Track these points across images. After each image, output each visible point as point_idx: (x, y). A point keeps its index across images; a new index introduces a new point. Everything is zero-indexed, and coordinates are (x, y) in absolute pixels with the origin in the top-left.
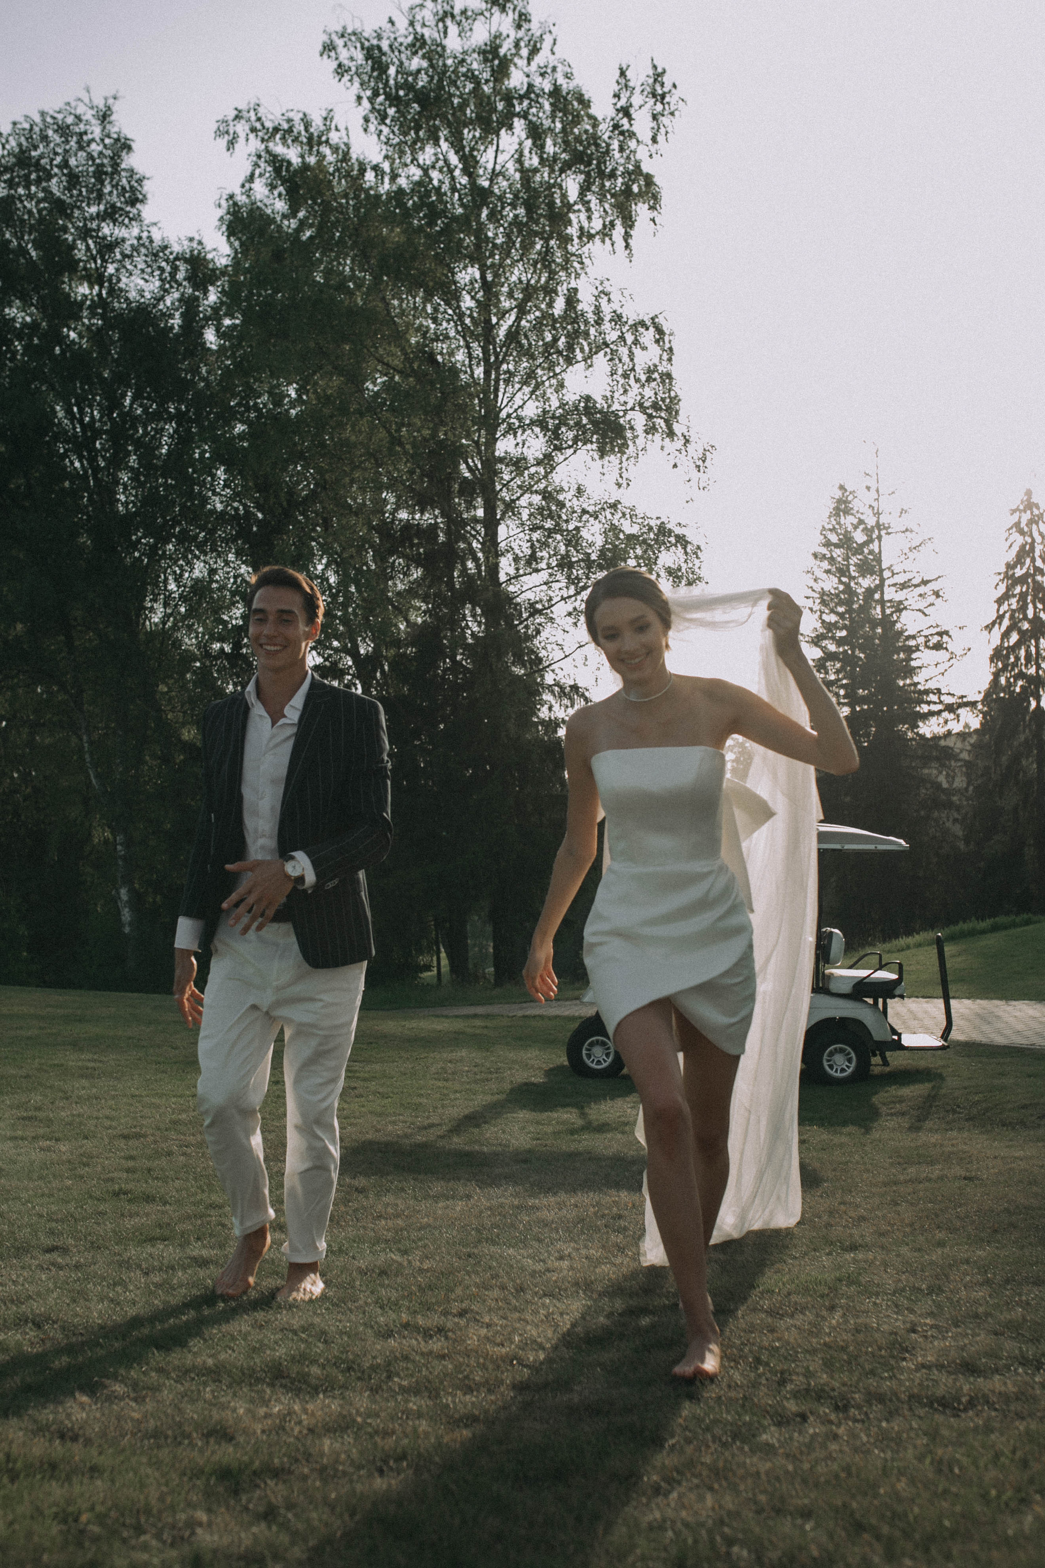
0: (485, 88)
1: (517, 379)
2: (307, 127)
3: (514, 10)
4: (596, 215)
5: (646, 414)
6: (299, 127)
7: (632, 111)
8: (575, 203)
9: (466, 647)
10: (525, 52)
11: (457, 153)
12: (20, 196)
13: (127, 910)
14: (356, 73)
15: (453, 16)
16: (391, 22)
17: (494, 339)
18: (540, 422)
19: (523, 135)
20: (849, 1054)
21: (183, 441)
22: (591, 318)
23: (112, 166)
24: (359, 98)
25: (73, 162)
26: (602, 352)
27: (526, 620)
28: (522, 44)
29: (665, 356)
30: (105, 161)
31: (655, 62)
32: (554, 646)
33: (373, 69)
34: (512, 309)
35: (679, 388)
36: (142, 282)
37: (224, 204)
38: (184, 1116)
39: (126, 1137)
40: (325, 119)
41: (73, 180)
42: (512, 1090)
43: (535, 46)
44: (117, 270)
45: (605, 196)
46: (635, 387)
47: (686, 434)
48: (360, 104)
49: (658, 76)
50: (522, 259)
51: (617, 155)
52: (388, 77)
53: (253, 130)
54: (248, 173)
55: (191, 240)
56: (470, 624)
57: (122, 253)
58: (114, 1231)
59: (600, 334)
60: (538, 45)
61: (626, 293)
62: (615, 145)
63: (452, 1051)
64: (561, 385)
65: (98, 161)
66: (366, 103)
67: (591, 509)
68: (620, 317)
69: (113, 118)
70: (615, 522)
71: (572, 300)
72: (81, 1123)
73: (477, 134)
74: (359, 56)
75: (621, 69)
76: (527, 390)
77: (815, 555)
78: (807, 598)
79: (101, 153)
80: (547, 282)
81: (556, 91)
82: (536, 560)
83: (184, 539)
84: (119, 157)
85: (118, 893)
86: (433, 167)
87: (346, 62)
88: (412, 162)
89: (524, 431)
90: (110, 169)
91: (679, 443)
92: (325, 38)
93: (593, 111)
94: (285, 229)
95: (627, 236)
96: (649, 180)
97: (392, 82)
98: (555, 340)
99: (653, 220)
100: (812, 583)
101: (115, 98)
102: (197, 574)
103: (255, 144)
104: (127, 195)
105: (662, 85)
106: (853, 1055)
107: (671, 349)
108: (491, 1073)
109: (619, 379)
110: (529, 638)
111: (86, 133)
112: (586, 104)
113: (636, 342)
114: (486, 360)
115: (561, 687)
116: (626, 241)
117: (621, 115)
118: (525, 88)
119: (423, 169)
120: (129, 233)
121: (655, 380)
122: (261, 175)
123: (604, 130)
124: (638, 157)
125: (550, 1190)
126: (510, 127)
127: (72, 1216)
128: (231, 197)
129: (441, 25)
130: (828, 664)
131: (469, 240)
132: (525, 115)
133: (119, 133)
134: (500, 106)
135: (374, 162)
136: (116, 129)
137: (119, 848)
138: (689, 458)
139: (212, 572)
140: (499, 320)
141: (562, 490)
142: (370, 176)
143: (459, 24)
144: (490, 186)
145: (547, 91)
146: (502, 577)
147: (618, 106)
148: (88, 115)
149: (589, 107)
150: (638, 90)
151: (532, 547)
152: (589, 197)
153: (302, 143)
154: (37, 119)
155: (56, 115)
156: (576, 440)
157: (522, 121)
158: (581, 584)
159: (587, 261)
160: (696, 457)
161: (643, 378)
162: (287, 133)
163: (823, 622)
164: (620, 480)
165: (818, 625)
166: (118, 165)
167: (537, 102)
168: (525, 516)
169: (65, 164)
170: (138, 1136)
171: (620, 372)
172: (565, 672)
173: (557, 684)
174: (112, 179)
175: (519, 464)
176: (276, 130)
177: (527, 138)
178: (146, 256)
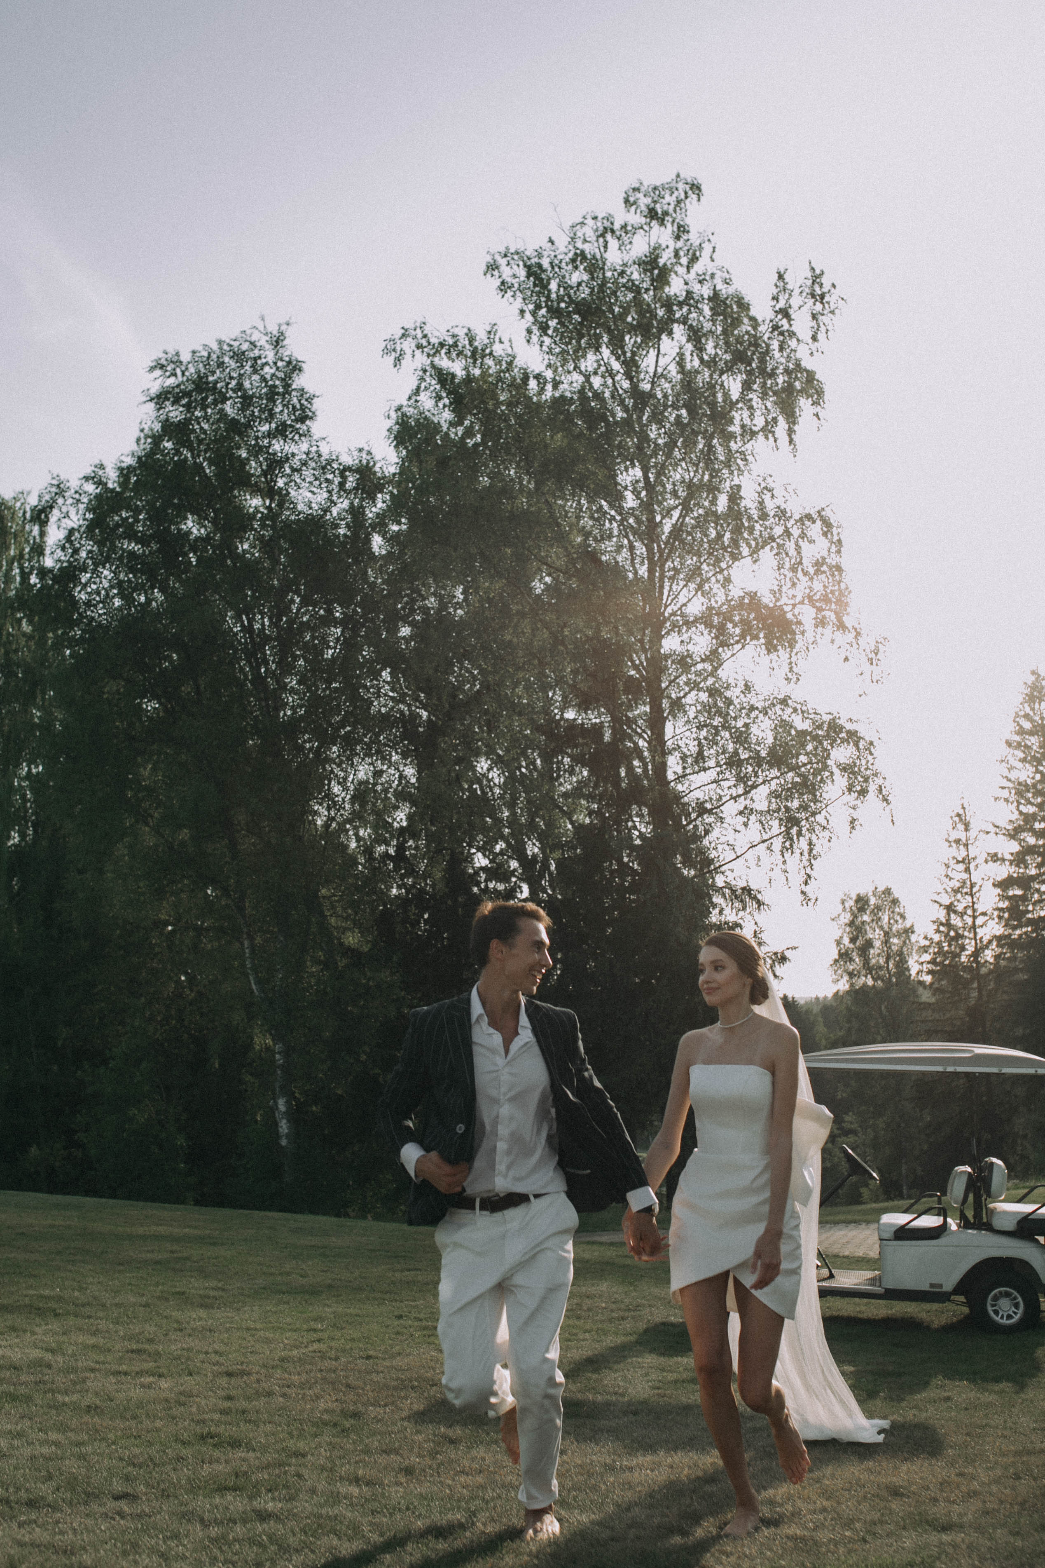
0: (646, 296)
1: (682, 576)
2: (471, 340)
3: (673, 221)
4: (758, 413)
5: (814, 606)
6: (464, 342)
7: (791, 311)
8: (737, 401)
9: (633, 848)
10: (684, 261)
11: (618, 359)
12: (197, 418)
13: (284, 1121)
14: (519, 289)
15: (613, 231)
16: (551, 241)
17: (658, 536)
18: (705, 619)
19: (684, 340)
20: (1015, 1298)
21: (350, 645)
22: (755, 514)
23: (284, 387)
24: (522, 312)
25: (247, 384)
26: (769, 547)
27: (695, 820)
28: (682, 253)
29: (834, 549)
30: (277, 383)
31: (813, 265)
32: (727, 848)
33: (535, 285)
34: (676, 507)
35: (850, 578)
36: (309, 495)
37: (393, 415)
38: (295, 1352)
39: (230, 1374)
40: (490, 332)
41: (247, 400)
42: (646, 1331)
43: (694, 254)
44: (286, 484)
45: (767, 394)
46: (804, 579)
47: (858, 627)
48: (523, 317)
49: (816, 278)
50: (684, 459)
51: (777, 354)
52: (549, 291)
53: (419, 347)
54: (414, 387)
55: (361, 450)
56: (637, 824)
57: (291, 467)
58: (189, 1479)
59: (766, 528)
60: (698, 254)
61: (790, 489)
62: (775, 345)
63: (593, 1285)
64: (728, 580)
65: (270, 383)
66: (528, 317)
67: (760, 705)
68: (784, 512)
69: (285, 343)
70: (785, 717)
71: (735, 497)
72: (188, 1359)
73: (639, 340)
74: (522, 273)
75: (779, 273)
76: (692, 586)
77: (1009, 744)
78: (1003, 788)
79: (273, 375)
80: (710, 481)
81: (715, 297)
82: (703, 758)
83: (349, 743)
84: (290, 378)
85: (276, 1103)
86: (596, 373)
87: (509, 280)
88: (574, 369)
89: (689, 628)
90: (281, 390)
91: (850, 637)
92: (489, 259)
93: (752, 313)
94: (453, 436)
95: (791, 432)
96: (811, 376)
97: (554, 296)
98: (720, 536)
99: (817, 415)
100: (1006, 773)
101: (288, 324)
102: (361, 775)
103: (422, 360)
104: (297, 413)
105: (821, 285)
106: (1020, 1299)
107: (839, 541)
108: (629, 1310)
109: (786, 572)
110: (697, 838)
111: (260, 358)
112: (744, 306)
113: (803, 536)
114: (650, 558)
115: (731, 889)
116: (790, 436)
117: (780, 316)
118: (684, 294)
119: (585, 376)
120: (299, 449)
121: (824, 572)
122: (426, 389)
123: (764, 329)
124: (798, 355)
125: (649, 1447)
126: (670, 333)
127: (152, 1460)
128: (399, 409)
129: (601, 240)
130: (1028, 858)
131: (631, 442)
132: (684, 321)
133: (290, 356)
134: (661, 312)
135: (537, 372)
136: (288, 353)
137: (278, 1057)
138: (861, 651)
139: (378, 774)
140: (663, 518)
141: (728, 687)
142: (533, 384)
143: (619, 239)
144: (651, 389)
145: (706, 296)
146: (670, 776)
147: (777, 308)
148: (263, 341)
149: (748, 309)
150: (797, 291)
151: (700, 744)
152: (750, 396)
153: (466, 356)
154: (215, 347)
155: (232, 343)
156: (743, 636)
157: (682, 326)
158: (750, 783)
159: (750, 458)
160: (868, 650)
161: (812, 571)
162: (452, 348)
163: (1021, 813)
164: (790, 675)
165: (1016, 815)
166: (290, 386)
167: (697, 307)
168: (692, 713)
169: (240, 386)
170: (243, 1373)
171: (787, 565)
172: (735, 874)
173: (728, 885)
174: (284, 399)
175: (684, 662)
176: (442, 345)
177: (688, 341)
178: (314, 469)
